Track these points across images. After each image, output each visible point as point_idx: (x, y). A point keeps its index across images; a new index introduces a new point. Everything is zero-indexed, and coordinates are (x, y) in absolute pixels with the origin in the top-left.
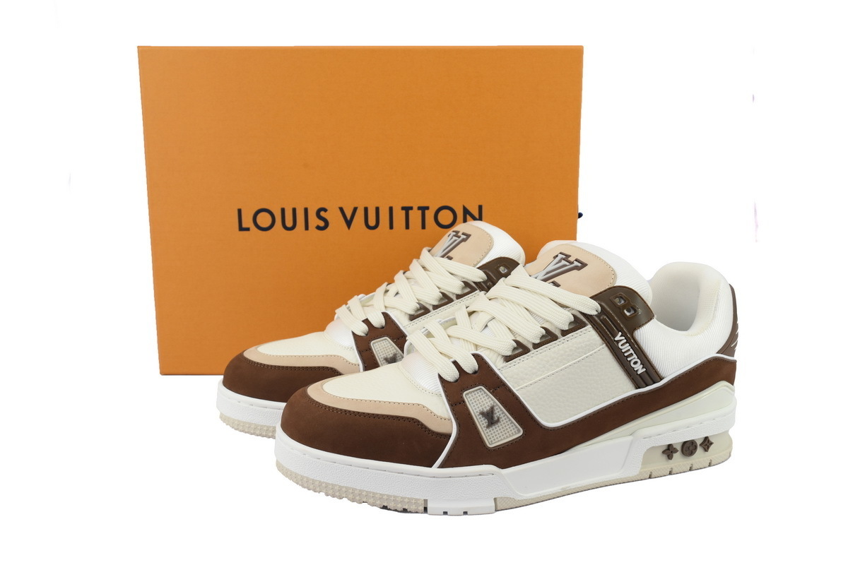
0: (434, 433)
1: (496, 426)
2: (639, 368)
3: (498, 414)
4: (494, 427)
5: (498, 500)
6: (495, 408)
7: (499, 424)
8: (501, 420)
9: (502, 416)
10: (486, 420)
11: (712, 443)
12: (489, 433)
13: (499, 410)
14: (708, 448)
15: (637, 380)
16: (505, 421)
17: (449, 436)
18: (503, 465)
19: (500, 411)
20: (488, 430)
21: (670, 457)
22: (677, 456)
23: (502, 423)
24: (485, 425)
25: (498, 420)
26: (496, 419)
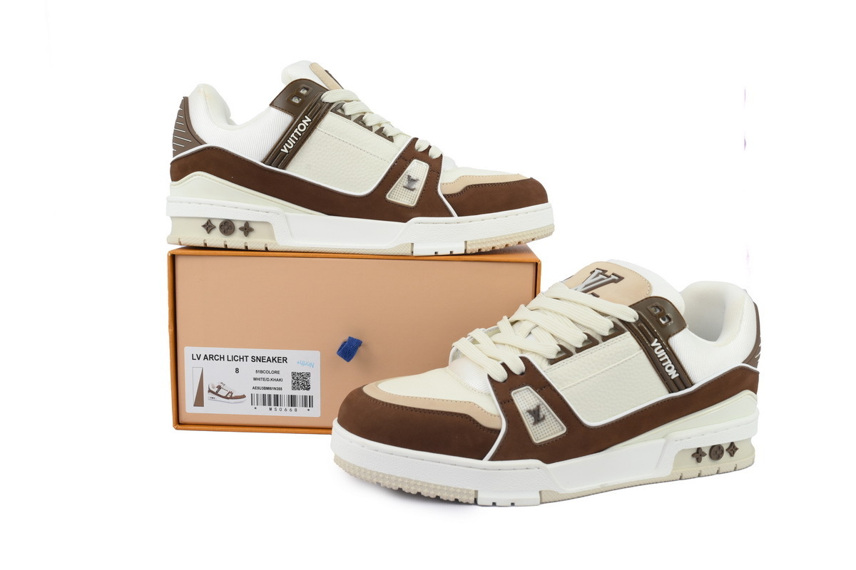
0: (484, 428)
1: (542, 423)
2: (673, 374)
3: (543, 412)
4: (540, 424)
5: (543, 492)
6: (541, 407)
7: (545, 421)
8: (546, 418)
9: (547, 414)
10: (533, 418)
11: (737, 449)
12: (536, 430)
13: (545, 408)
14: (734, 453)
15: (671, 385)
16: (550, 419)
17: (498, 431)
18: (548, 460)
19: (546, 410)
20: (534, 427)
21: (699, 460)
22: (706, 459)
23: (547, 420)
24: (532, 422)
25: (544, 418)
26: (542, 416)
